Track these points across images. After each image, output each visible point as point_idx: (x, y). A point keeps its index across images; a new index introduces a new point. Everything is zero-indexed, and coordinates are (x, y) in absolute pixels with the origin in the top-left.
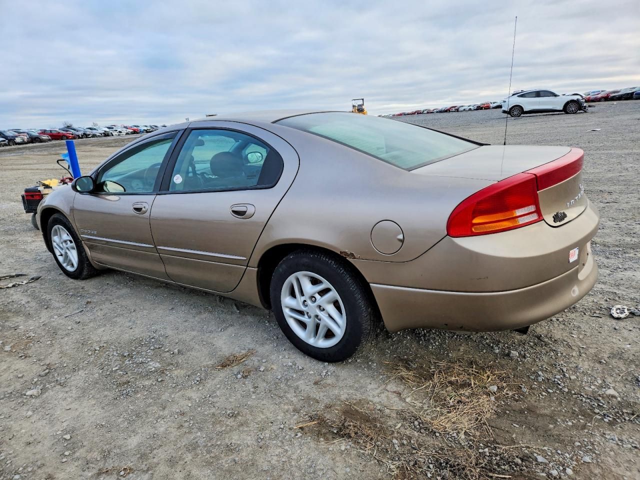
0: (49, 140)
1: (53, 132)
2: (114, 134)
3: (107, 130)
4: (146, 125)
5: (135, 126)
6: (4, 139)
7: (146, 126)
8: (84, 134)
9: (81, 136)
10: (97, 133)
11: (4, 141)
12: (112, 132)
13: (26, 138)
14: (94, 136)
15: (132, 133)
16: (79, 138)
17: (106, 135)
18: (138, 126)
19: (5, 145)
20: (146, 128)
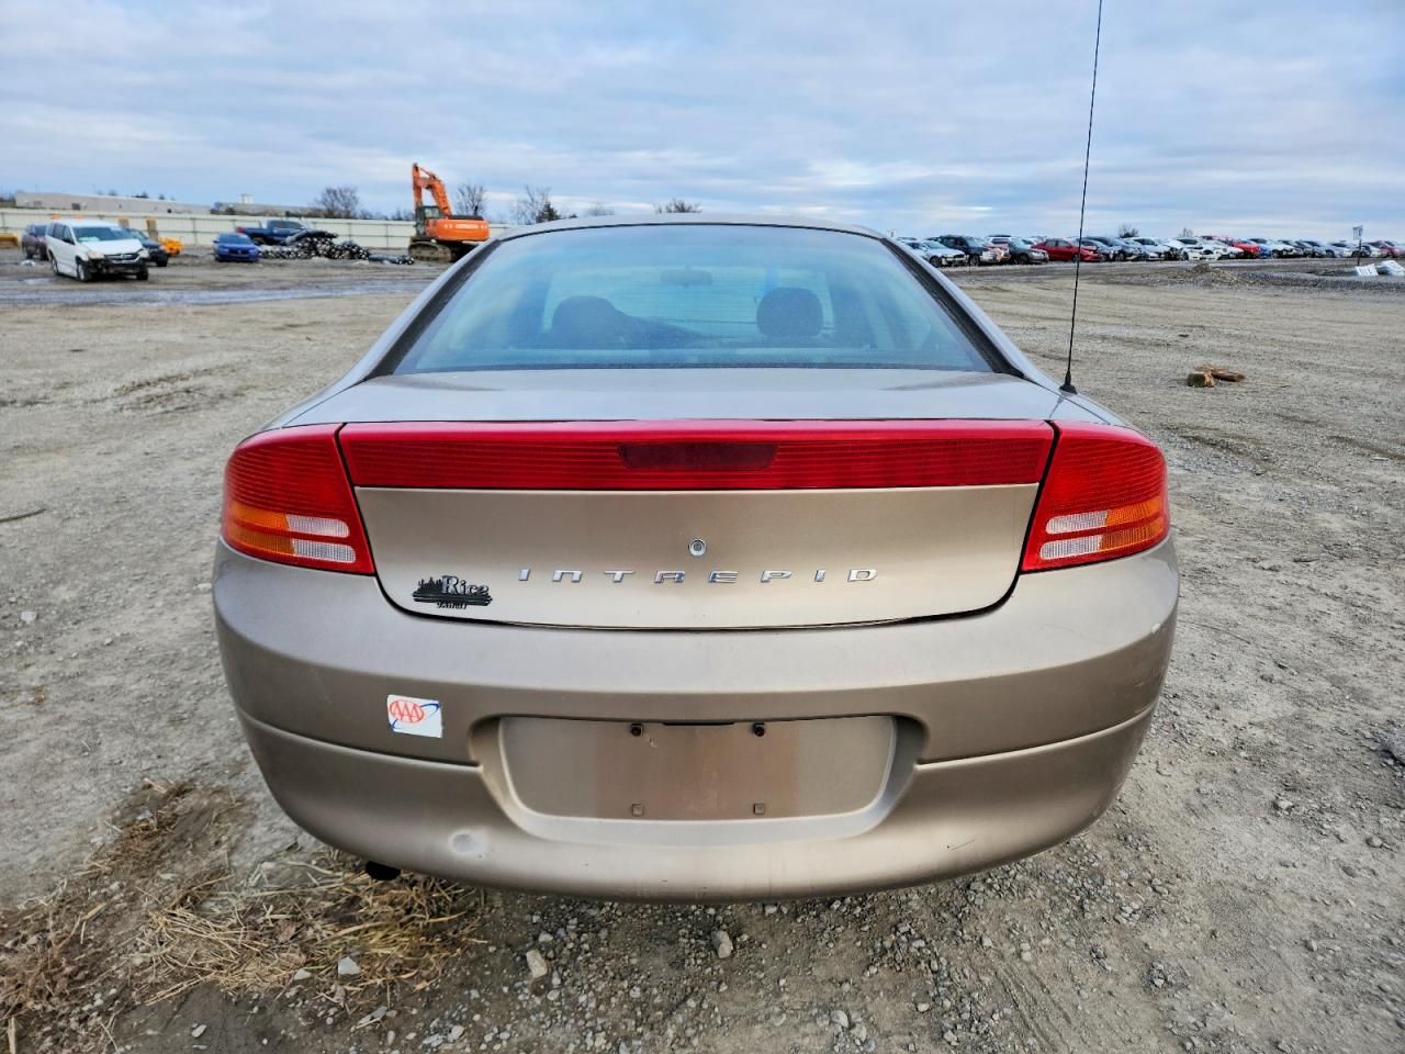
0: (1045, 260)
1: (1061, 245)
2: (1191, 255)
3: (1178, 245)
4: (1286, 239)
5: (1256, 241)
6: (961, 252)
7: (1286, 242)
8: (1121, 252)
9: (1111, 256)
10: (1150, 251)
11: (961, 256)
12: (1187, 250)
13: (1002, 254)
14: (1143, 257)
15: (1238, 256)
16: (1108, 259)
17: (1171, 256)
18: (1264, 242)
19: (962, 264)
20: (1281, 247)
